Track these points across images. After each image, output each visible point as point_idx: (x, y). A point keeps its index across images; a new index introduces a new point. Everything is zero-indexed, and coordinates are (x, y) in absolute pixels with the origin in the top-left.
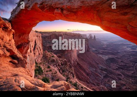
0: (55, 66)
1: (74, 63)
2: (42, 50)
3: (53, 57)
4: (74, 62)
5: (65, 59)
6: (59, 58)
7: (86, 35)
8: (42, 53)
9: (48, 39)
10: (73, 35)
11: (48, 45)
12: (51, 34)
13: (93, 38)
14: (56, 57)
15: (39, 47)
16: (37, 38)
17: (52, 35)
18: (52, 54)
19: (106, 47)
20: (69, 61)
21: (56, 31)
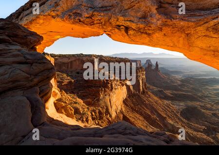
1: (117, 117)
3: (76, 103)
4: (117, 113)
6: (87, 107)
7: (140, 61)
9: (68, 67)
12: (73, 59)
13: (153, 68)
14: (82, 103)
17: (75, 61)
18: (73, 98)
19: (179, 85)
20: (107, 112)
21: (82, 54)
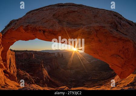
0: (29, 84)
2: (16, 68)
3: (26, 75)
5: (38, 77)
6: (31, 77)
8: (16, 71)
9: (21, 57)
10: (43, 54)
11: (20, 64)
12: (23, 53)
13: (61, 56)
14: (29, 75)
15: (13, 65)
16: (11, 56)
18: (24, 72)
20: (42, 79)
21: (27, 50)
